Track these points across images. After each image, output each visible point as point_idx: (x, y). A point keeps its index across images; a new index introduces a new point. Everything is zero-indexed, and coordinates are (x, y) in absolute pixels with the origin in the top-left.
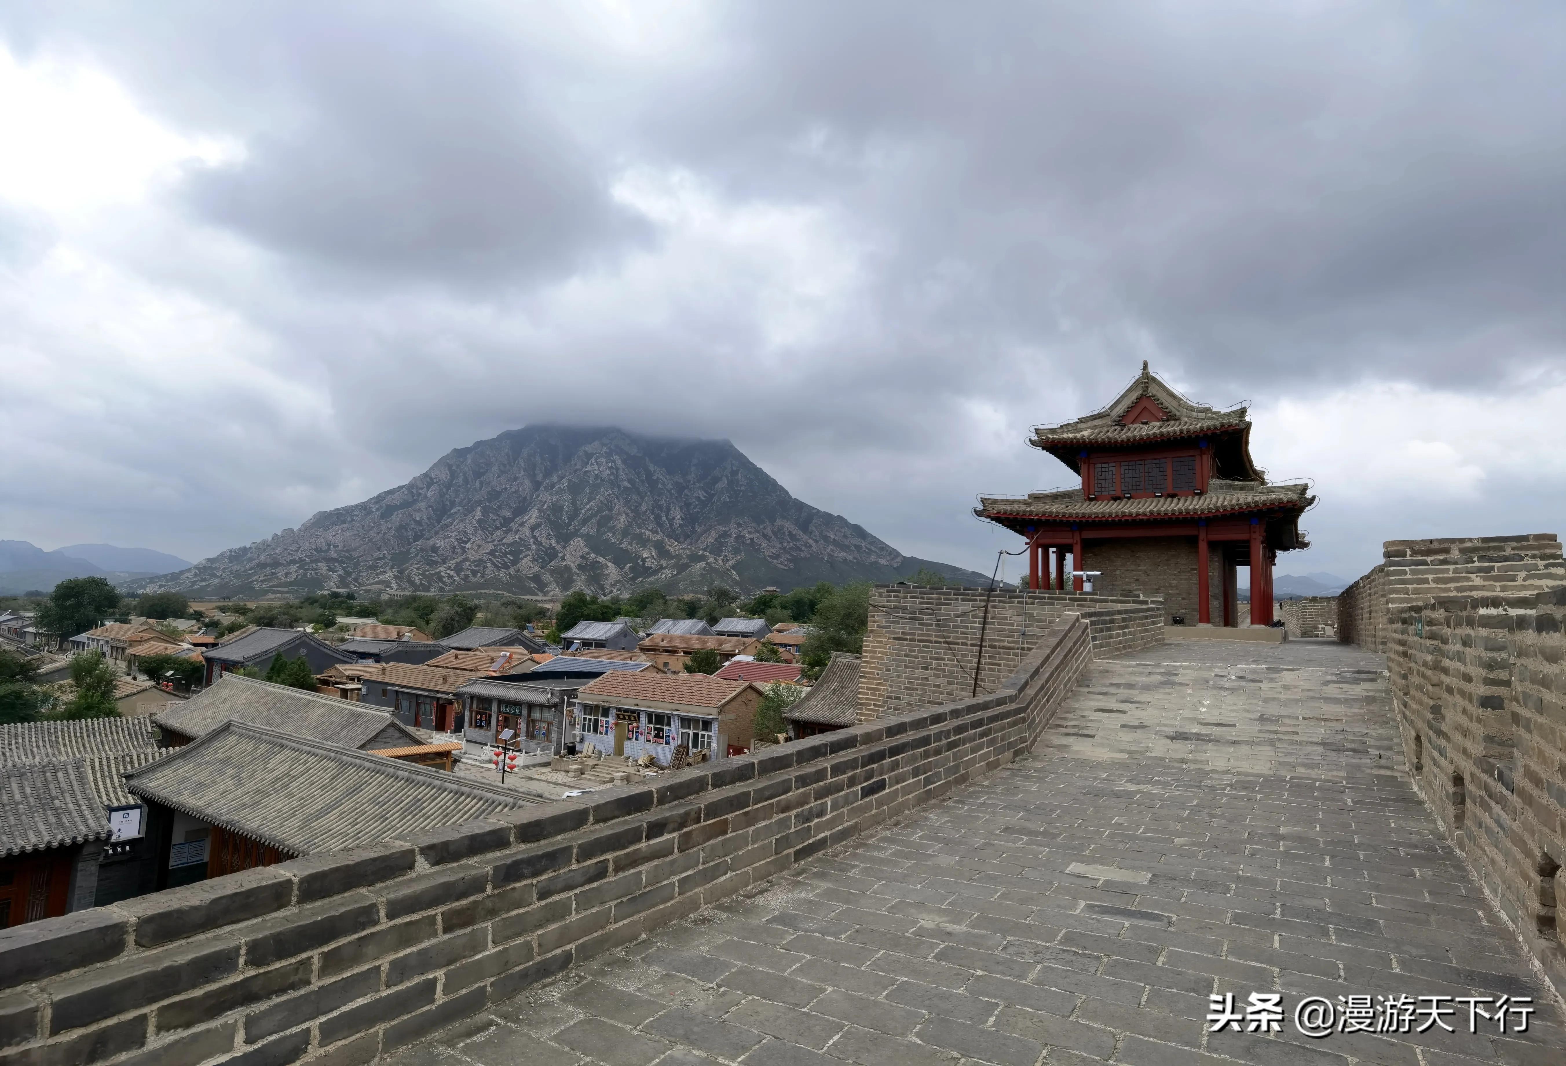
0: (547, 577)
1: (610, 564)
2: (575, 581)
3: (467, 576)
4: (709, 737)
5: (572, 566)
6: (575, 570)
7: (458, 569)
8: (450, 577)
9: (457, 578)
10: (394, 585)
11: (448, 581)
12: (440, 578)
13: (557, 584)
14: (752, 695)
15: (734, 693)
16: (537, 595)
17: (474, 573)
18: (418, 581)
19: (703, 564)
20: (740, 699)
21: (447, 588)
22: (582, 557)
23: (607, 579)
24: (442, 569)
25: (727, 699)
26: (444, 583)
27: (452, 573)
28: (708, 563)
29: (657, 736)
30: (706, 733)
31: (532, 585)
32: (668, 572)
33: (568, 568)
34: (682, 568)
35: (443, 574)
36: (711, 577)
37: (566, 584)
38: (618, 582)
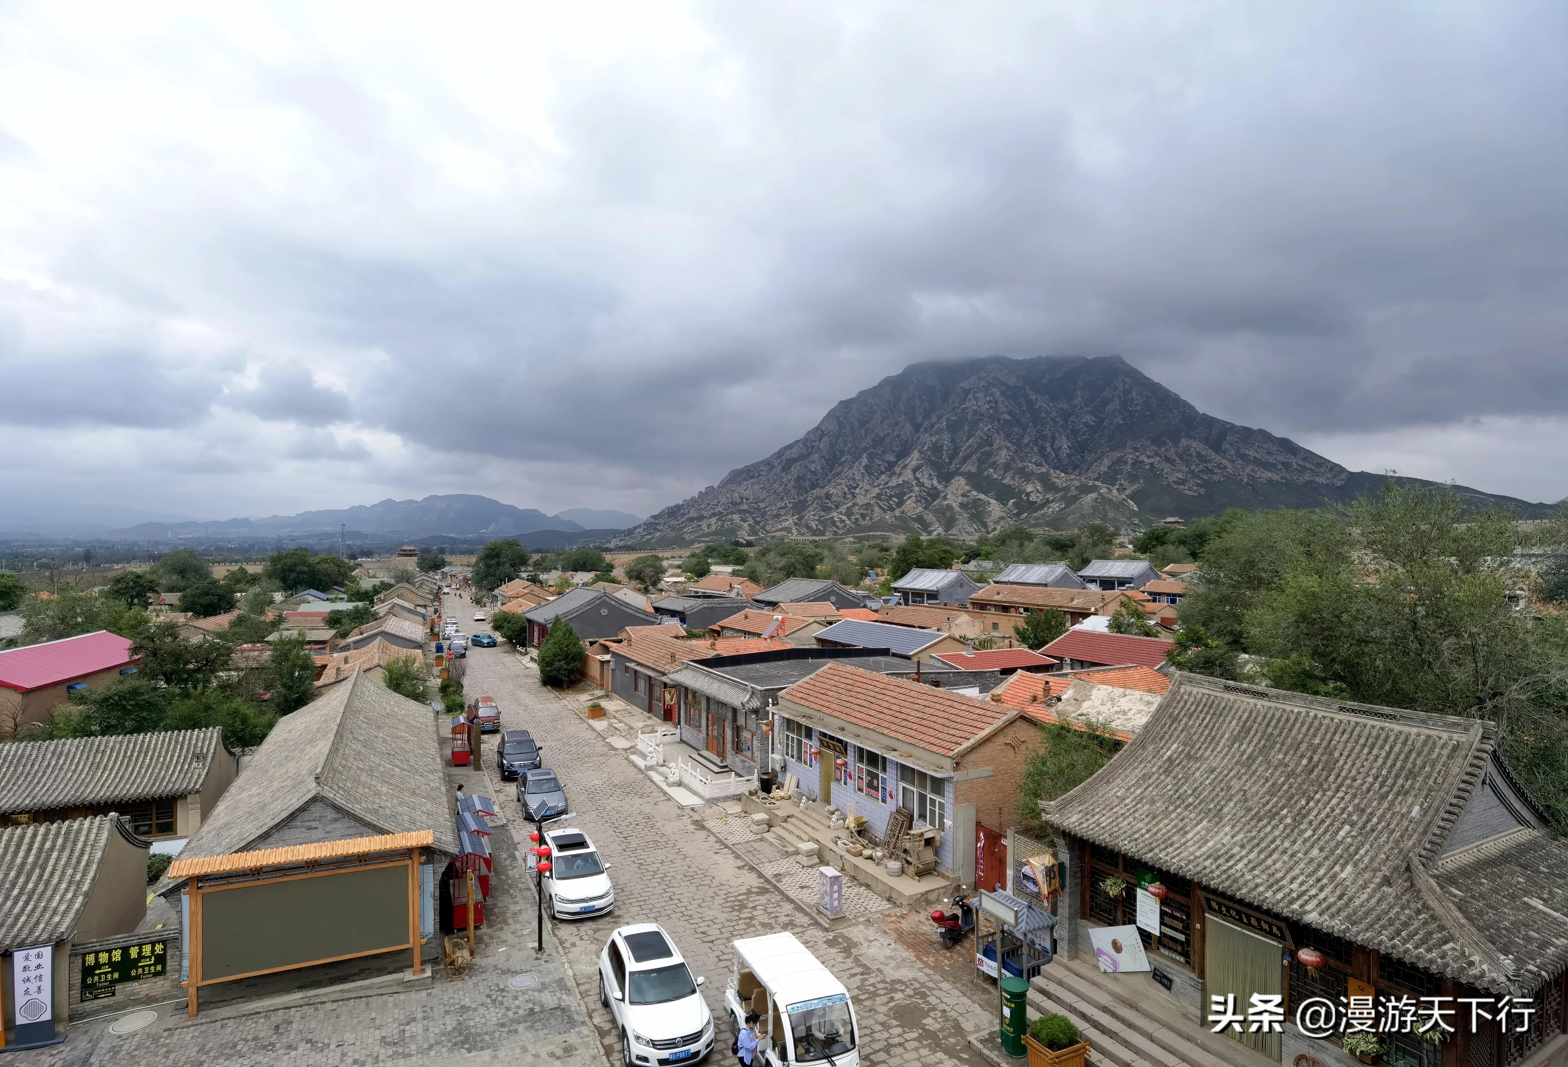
0: (930, 517)
1: (992, 501)
2: (957, 520)
3: (857, 519)
4: (942, 806)
5: (954, 505)
6: (957, 509)
7: (849, 513)
8: (842, 521)
9: (848, 522)
10: (794, 531)
11: (840, 525)
12: (834, 523)
13: (940, 523)
14: (1024, 732)
15: (988, 730)
17: (863, 516)
18: (814, 527)
19: (1094, 495)
20: (1000, 740)
22: (963, 495)
23: (990, 516)
24: (835, 514)
25: (972, 741)
26: (837, 527)
27: (844, 518)
28: (1100, 494)
29: (870, 785)
30: (938, 799)
31: (916, 525)
32: (1055, 507)
33: (949, 507)
34: (1071, 501)
36: (1104, 510)
37: (949, 523)
38: (1002, 518)
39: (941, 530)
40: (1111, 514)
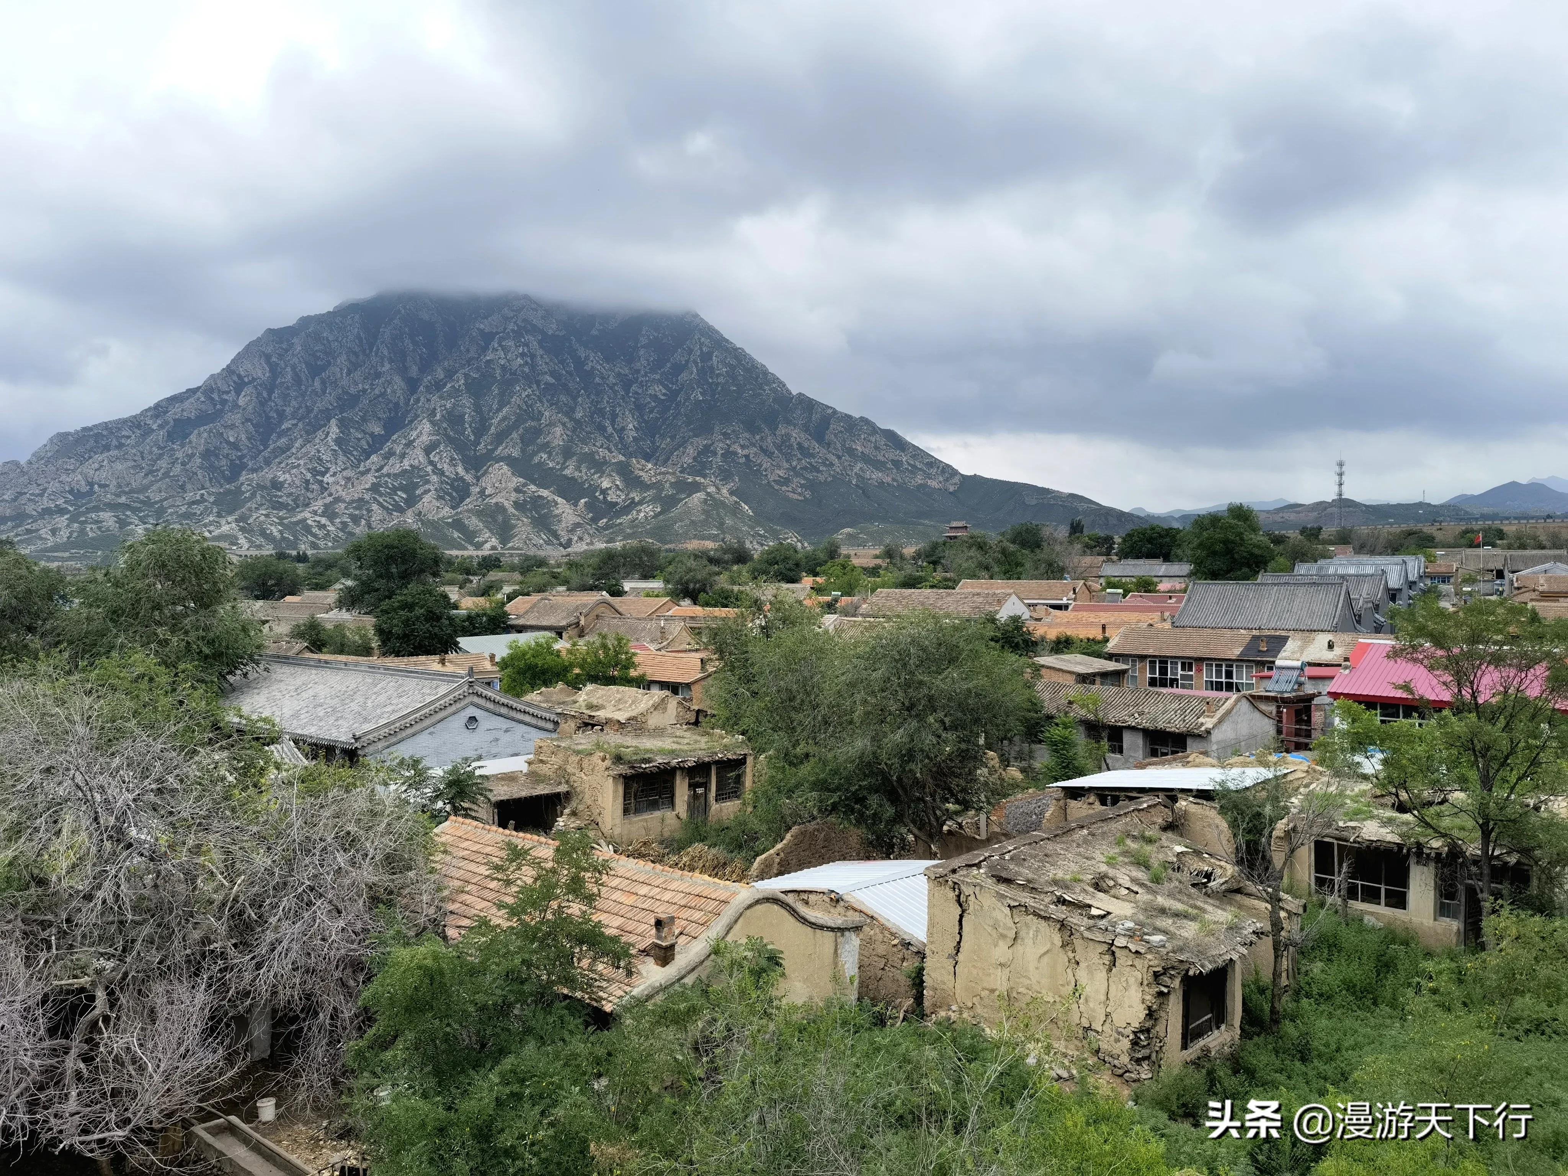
0: (473, 522)
1: (559, 500)
2: (515, 526)
3: (344, 524)
5: (506, 504)
6: (511, 510)
7: (329, 512)
8: (322, 527)
9: (331, 528)
10: (242, 541)
11: (320, 533)
12: (308, 529)
13: (491, 530)
16: (466, 549)
17: (356, 520)
18: (276, 534)
19: (701, 495)
21: (321, 543)
22: (517, 490)
23: (560, 521)
24: (306, 514)
26: (315, 536)
27: (324, 520)
28: (708, 494)
31: (456, 535)
32: (647, 511)
33: (500, 508)
34: (669, 503)
35: (309, 522)
36: (718, 514)
37: (505, 533)
38: (577, 525)
39: (494, 541)
40: (729, 522)
